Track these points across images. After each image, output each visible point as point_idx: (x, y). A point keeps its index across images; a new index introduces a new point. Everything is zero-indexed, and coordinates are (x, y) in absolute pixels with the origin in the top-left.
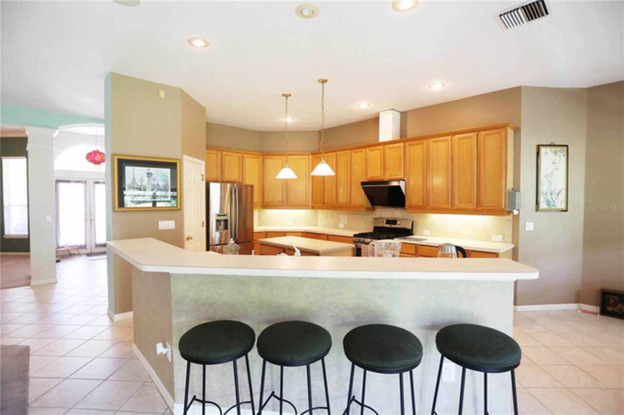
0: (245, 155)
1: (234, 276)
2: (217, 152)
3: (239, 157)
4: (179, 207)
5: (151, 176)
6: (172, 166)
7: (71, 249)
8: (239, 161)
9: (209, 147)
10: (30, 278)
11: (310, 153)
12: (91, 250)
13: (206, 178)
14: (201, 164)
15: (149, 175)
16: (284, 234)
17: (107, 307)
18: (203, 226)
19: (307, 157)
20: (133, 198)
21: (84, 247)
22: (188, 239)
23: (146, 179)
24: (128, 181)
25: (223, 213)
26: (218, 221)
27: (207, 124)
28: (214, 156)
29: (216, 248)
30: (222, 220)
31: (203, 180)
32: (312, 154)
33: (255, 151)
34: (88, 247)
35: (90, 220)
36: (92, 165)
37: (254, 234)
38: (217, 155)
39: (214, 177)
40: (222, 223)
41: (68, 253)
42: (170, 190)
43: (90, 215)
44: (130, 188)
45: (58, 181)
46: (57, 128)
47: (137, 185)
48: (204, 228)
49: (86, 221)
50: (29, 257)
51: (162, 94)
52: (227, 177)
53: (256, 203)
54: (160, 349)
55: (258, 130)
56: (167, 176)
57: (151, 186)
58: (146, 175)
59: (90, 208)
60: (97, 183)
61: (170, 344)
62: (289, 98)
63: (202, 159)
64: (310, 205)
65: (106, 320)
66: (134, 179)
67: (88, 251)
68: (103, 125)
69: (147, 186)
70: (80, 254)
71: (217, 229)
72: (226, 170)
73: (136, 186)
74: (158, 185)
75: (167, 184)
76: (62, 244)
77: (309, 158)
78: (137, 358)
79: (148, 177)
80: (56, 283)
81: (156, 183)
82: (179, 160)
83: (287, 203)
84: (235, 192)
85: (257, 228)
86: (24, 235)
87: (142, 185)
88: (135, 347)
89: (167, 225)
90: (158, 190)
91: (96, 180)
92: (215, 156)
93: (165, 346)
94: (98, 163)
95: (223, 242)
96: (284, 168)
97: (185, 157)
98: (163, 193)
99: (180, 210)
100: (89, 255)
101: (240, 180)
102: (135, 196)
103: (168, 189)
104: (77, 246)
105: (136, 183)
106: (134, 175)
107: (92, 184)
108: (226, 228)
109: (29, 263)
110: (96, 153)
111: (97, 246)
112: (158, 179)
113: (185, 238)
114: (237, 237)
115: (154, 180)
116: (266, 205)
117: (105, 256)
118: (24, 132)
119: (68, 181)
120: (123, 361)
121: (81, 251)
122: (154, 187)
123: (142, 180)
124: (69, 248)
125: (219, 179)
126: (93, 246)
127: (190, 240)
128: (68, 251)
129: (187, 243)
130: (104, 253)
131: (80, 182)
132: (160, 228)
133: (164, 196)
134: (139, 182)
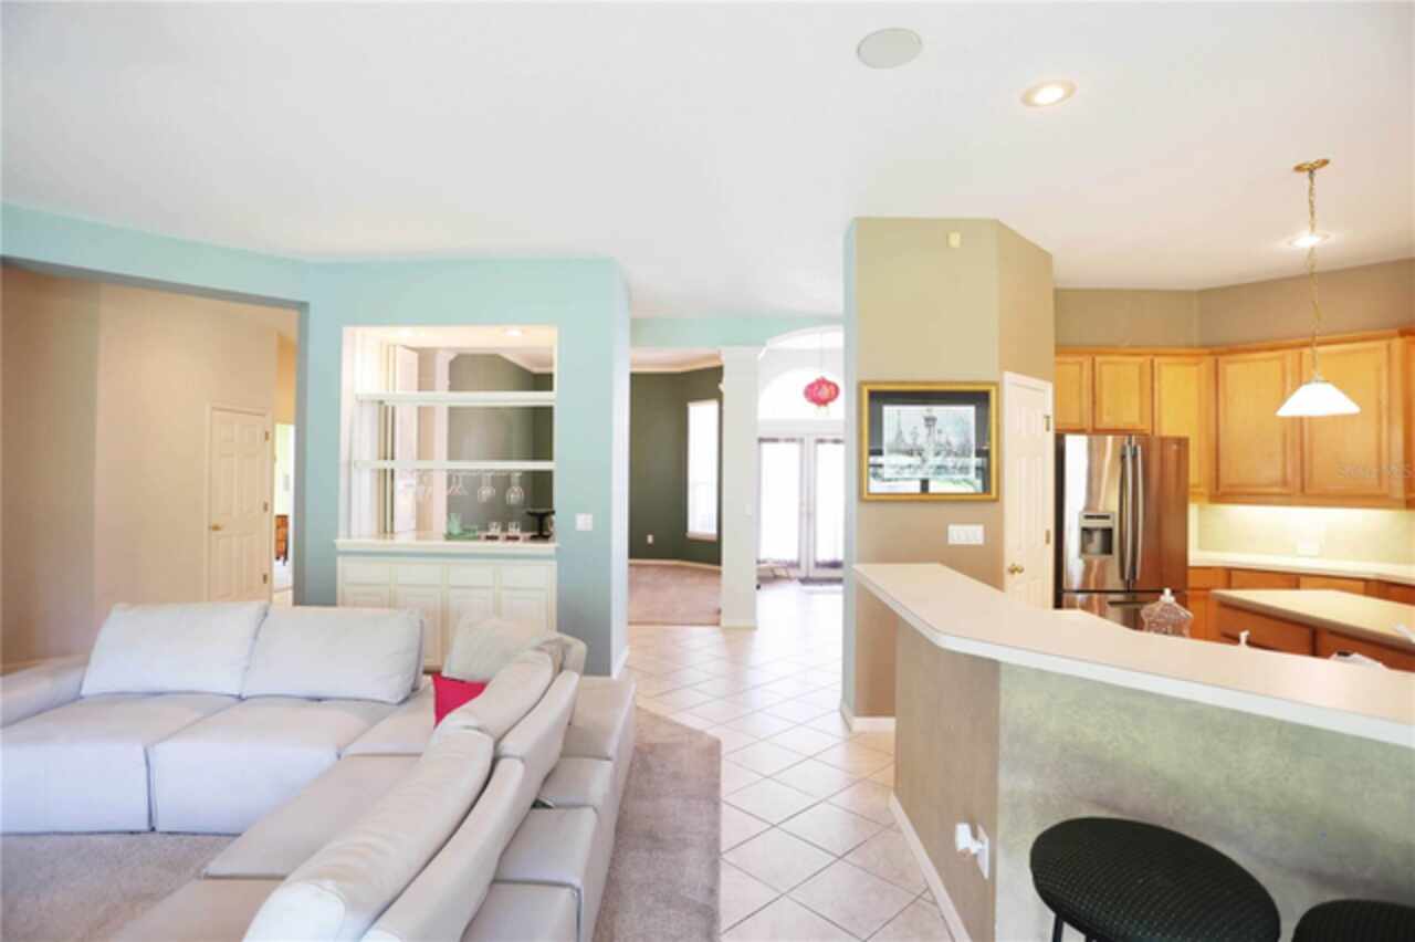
0: (1157, 360)
1: (1188, 702)
2: (1080, 359)
3: (1141, 367)
4: (994, 495)
5: (934, 425)
6: (979, 398)
7: (777, 568)
8: (1141, 374)
9: (1062, 349)
10: (719, 612)
11: (1396, 331)
12: (808, 572)
13: (1056, 423)
14: (1043, 391)
15: (931, 423)
16: (1293, 580)
17: (839, 696)
18: (1048, 541)
19: (1382, 344)
20: (898, 473)
21: (796, 565)
22: (1012, 571)
23: (923, 431)
24: (888, 435)
25: (1097, 510)
26: (1086, 532)
27: (1058, 293)
28: (1075, 369)
29: (1074, 599)
30: (1096, 529)
31: (1048, 429)
32: (1403, 334)
33: (1191, 347)
34: (803, 566)
35: (808, 515)
36: (813, 406)
37: (1191, 572)
38: (1081, 364)
39: (1074, 420)
40: (1097, 537)
41: (770, 574)
42: (973, 454)
43: (808, 505)
44: (892, 451)
45: (761, 440)
46: (764, 344)
47: (906, 444)
48: (1051, 548)
49: (801, 514)
50: (719, 573)
51: (955, 240)
52: (1106, 421)
53: (1194, 486)
54: (963, 837)
55: (1196, 287)
56: (968, 423)
57: (932, 446)
58: (923, 421)
59: (808, 488)
60: (821, 441)
61: (988, 835)
62: (1318, 173)
63: (1044, 378)
64: (1399, 493)
65: (834, 724)
66: (900, 434)
67: (802, 573)
68: (841, 327)
69: (925, 446)
70: (789, 578)
71: (1083, 550)
72: (1106, 401)
73: (902, 447)
74: (949, 443)
75: (968, 441)
76: (762, 557)
77: (1389, 347)
78: (899, 831)
79: (928, 426)
80: (755, 628)
81: (943, 439)
82: (995, 384)
83: (1303, 489)
84: (1134, 457)
85: (1197, 556)
86: (712, 535)
87: (914, 444)
88: (894, 804)
89: (966, 534)
90: (949, 453)
91: (820, 437)
92: (1077, 368)
93: (975, 835)
94: (822, 402)
95: (1092, 587)
96: (1308, 382)
97: (1009, 377)
98: (960, 462)
99: (996, 500)
100: (805, 581)
101: (1146, 427)
102: (902, 468)
103: (970, 452)
104: (786, 562)
105: (903, 440)
106: (899, 423)
107: (812, 444)
108: (1107, 548)
109: (719, 585)
110: (822, 382)
111: (818, 565)
112: (948, 428)
113: (1005, 570)
114: (1138, 577)
115: (940, 432)
116: (1223, 493)
117: (839, 588)
118: (717, 357)
119: (775, 440)
120: (871, 826)
121: (793, 573)
122: (939, 448)
123: (915, 435)
124: (774, 565)
125: (1087, 424)
126: (812, 564)
127: (1016, 573)
128: (772, 570)
129: (1009, 579)
130: (839, 581)
131: (793, 440)
132: (951, 542)
133: (961, 468)
134: (908, 440)
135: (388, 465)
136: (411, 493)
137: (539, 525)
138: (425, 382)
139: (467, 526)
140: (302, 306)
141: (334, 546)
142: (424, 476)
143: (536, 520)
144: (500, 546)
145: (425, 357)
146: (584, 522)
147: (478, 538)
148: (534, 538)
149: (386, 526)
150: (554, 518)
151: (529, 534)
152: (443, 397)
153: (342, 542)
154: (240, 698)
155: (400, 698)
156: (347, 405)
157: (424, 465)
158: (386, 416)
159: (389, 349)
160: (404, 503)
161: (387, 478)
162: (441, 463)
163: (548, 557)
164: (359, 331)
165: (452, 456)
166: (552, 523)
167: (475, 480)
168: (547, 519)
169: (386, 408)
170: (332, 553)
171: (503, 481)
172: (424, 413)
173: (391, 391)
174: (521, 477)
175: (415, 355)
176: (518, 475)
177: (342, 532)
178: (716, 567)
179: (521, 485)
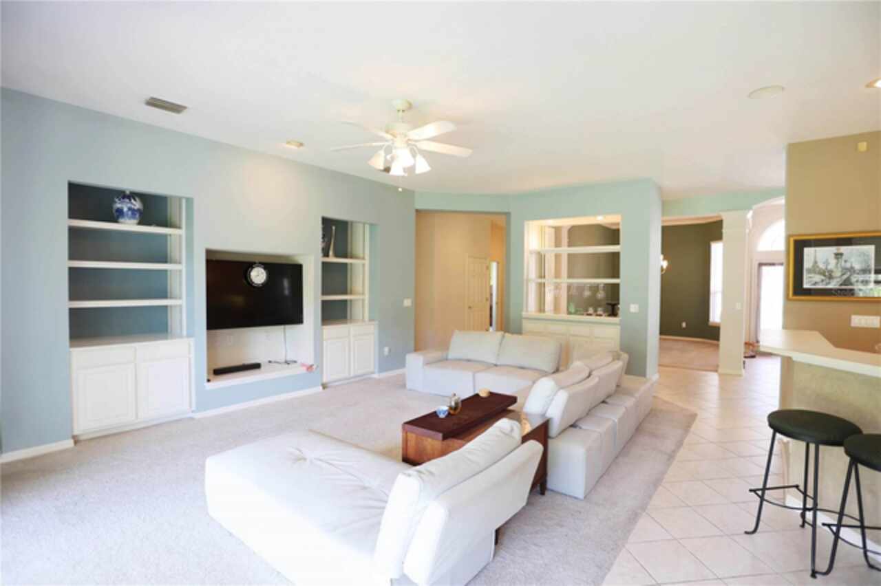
5: (841, 258)
6: (878, 241)
15: (839, 256)
23: (833, 262)
24: (807, 264)
42: (873, 272)
44: (810, 273)
45: (761, 265)
46: (750, 209)
47: (819, 269)
50: (718, 346)
51: (862, 146)
56: (869, 255)
57: (840, 269)
58: (833, 256)
66: (816, 262)
69: (835, 270)
73: (817, 271)
74: (853, 267)
75: (869, 265)
79: (837, 258)
81: (848, 265)
86: (718, 323)
87: (826, 269)
89: (866, 321)
90: (853, 274)
98: (862, 278)
102: (816, 282)
103: (870, 271)
105: (818, 267)
106: (815, 257)
112: (852, 259)
115: (846, 261)
119: (773, 264)
122: (845, 270)
123: (827, 263)
132: (853, 325)
133: (862, 282)
134: (822, 266)
135: (543, 281)
136: (552, 293)
137: (613, 310)
138: (558, 243)
139: (579, 309)
140: (508, 214)
141: (521, 315)
142: (557, 287)
143: (610, 307)
144: (593, 318)
145: (557, 230)
146: (634, 308)
147: (583, 314)
148: (610, 315)
149: (541, 309)
150: (619, 306)
151: (606, 314)
152: (565, 250)
153: (524, 314)
154: (496, 365)
155: (552, 371)
156: (526, 254)
157: (558, 281)
158: (541, 258)
159: (542, 229)
160: (549, 297)
161: (541, 287)
162: (565, 281)
163: (615, 324)
164: (531, 222)
165: (570, 276)
166: (618, 308)
167: (581, 288)
168: (616, 307)
169: (541, 256)
170: (521, 318)
171: (594, 289)
172: (557, 257)
173: (543, 248)
174: (604, 287)
175: (553, 230)
176: (602, 286)
177: (525, 309)
178: (715, 342)
179: (604, 290)
